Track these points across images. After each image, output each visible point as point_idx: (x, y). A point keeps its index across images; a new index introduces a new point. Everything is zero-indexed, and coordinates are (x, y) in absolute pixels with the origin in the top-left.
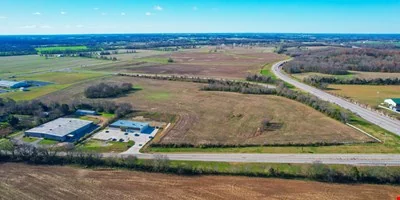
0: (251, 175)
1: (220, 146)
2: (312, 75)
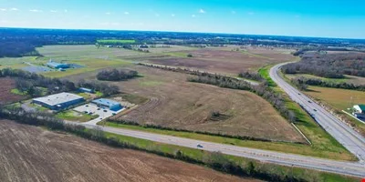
0: (161, 154)
1: (159, 128)
2: (299, 76)
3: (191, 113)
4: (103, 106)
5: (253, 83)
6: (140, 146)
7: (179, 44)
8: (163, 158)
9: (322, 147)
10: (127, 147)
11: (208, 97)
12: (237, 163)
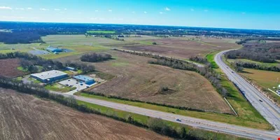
0: (117, 119)
1: (119, 98)
2: (238, 61)
3: (146, 88)
4: (81, 81)
5: (200, 65)
6: (101, 112)
7: (148, 34)
8: (118, 122)
9: (246, 118)
10: (92, 112)
11: (161, 76)
12: (173, 128)
